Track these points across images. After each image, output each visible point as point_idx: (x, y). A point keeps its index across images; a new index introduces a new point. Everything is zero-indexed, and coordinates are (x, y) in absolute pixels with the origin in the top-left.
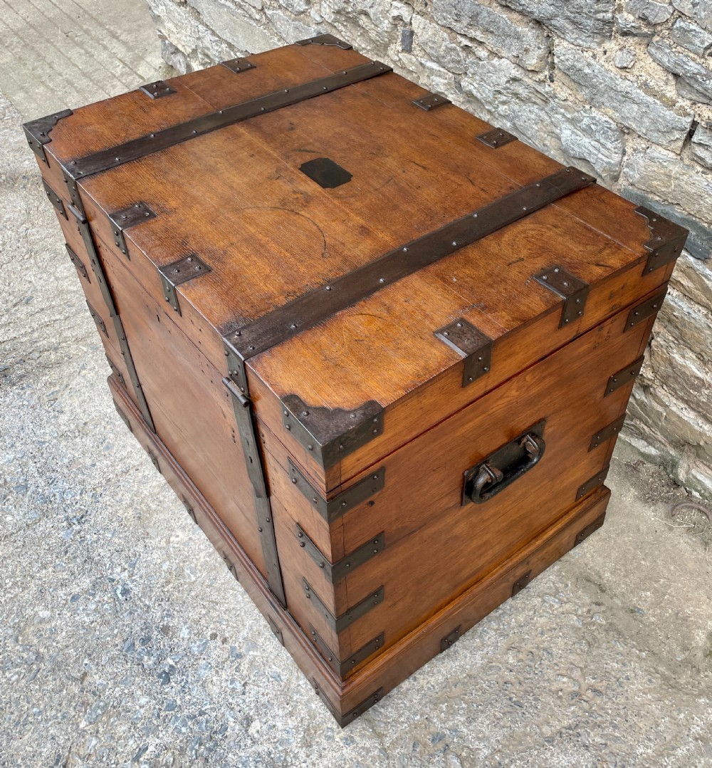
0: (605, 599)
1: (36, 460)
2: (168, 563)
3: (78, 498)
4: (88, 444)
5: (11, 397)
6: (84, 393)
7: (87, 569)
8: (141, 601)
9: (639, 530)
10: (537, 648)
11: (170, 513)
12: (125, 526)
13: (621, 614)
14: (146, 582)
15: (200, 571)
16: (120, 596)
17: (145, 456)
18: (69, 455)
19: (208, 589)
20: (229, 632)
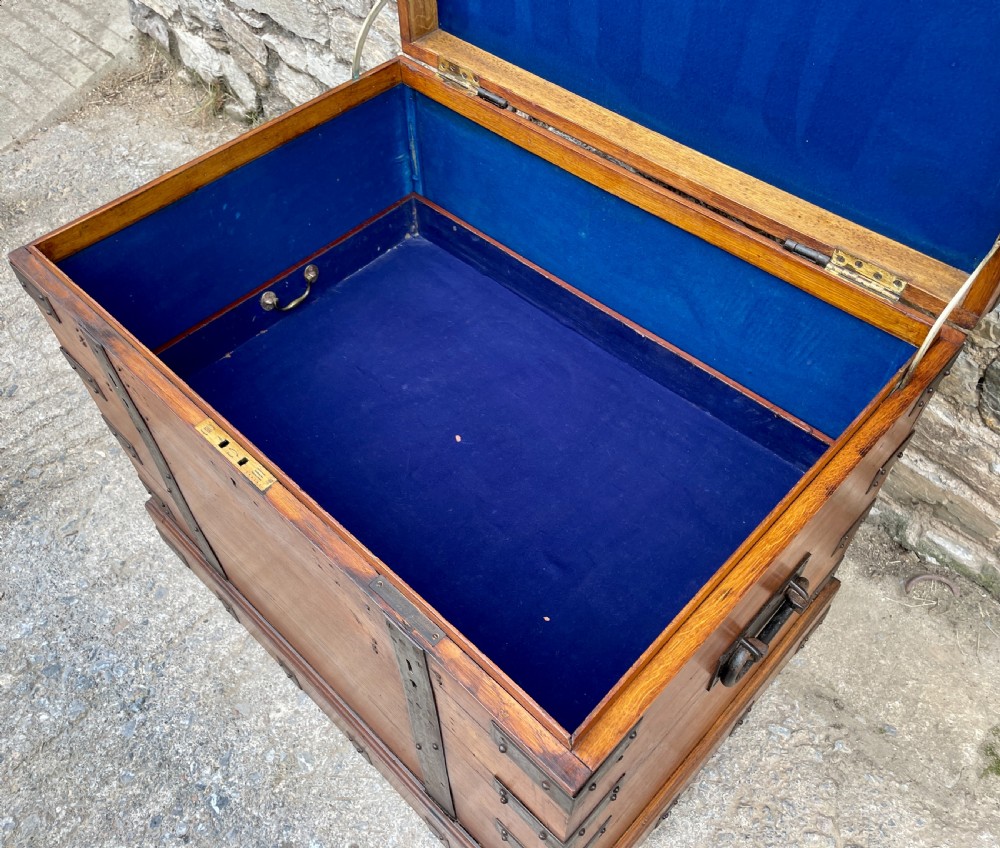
0: (845, 720)
1: (64, 626)
2: (273, 751)
3: (133, 673)
4: (132, 592)
5: (13, 538)
6: (113, 519)
7: (165, 775)
8: (247, 813)
9: (868, 617)
10: (774, 800)
11: (262, 677)
12: (205, 705)
13: (868, 736)
14: (248, 784)
15: (318, 756)
16: (217, 809)
17: (214, 600)
18: (110, 613)
19: (334, 781)
20: (373, 840)
